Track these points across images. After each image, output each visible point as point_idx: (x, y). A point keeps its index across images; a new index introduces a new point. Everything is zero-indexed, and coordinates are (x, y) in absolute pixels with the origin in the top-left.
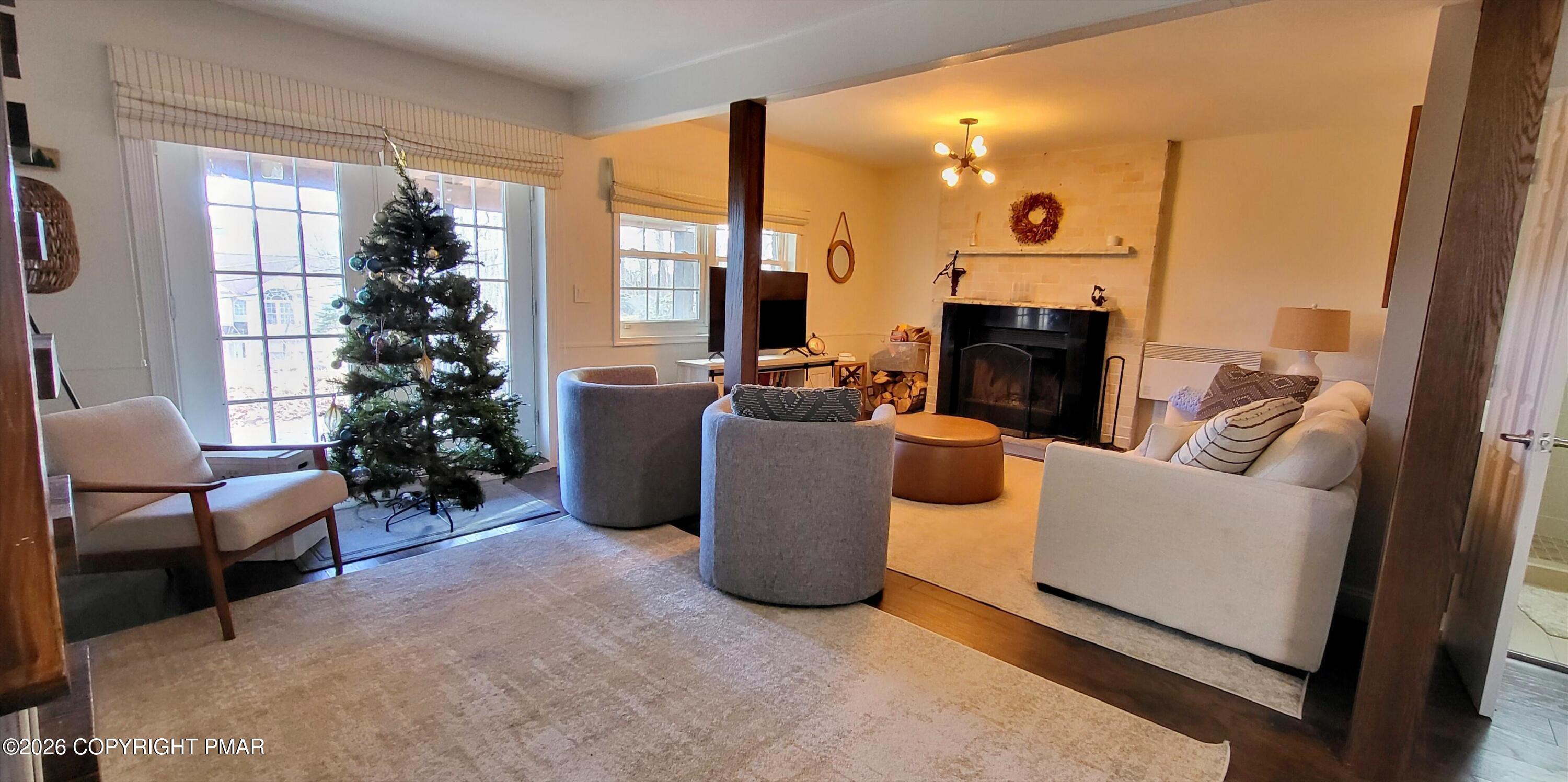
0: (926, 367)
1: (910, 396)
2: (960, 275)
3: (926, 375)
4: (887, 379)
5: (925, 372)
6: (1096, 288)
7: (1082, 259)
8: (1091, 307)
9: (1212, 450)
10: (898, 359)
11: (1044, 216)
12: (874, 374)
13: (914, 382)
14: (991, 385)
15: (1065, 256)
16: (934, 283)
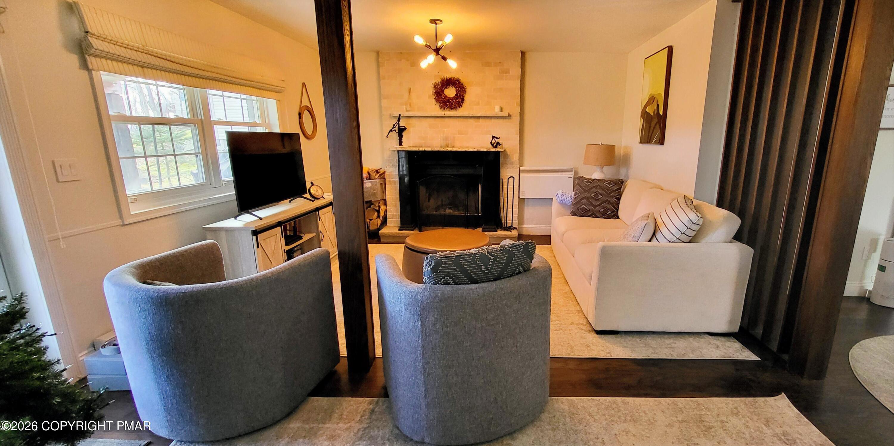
0: (385, 196)
1: (378, 216)
2: (403, 131)
3: (385, 201)
5: (385, 199)
6: (493, 137)
7: (481, 120)
8: (492, 149)
10: (367, 192)
11: (455, 93)
13: (379, 207)
14: (429, 201)
15: (471, 117)
16: (387, 137)
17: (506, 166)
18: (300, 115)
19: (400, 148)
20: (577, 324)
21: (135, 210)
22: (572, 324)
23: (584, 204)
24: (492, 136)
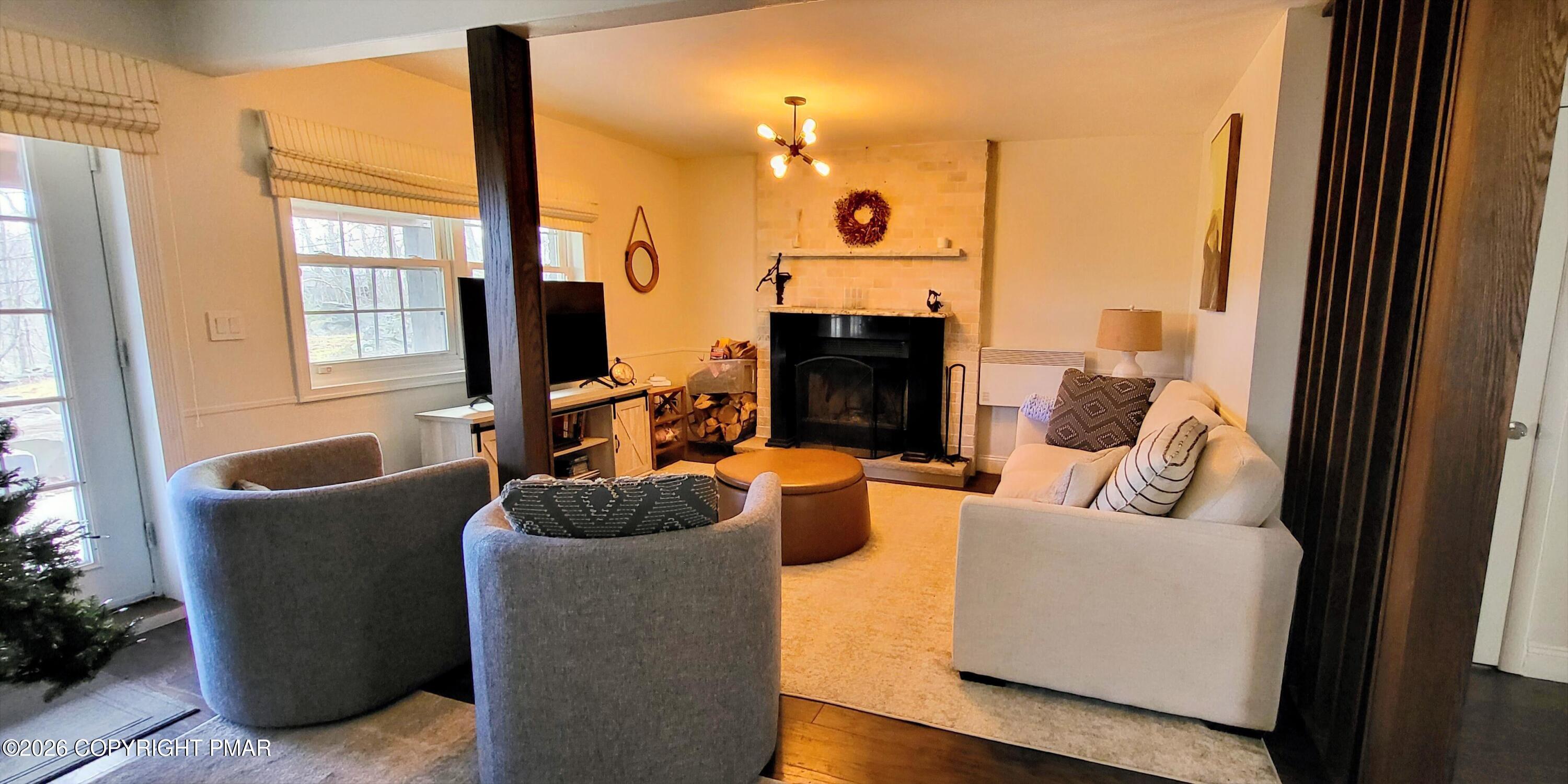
0: (753, 387)
1: (739, 421)
2: (785, 281)
3: (755, 395)
4: (710, 403)
5: (753, 391)
6: (931, 292)
7: (914, 262)
8: (927, 313)
9: (1150, 493)
10: (722, 379)
11: (871, 216)
12: (695, 398)
13: (742, 404)
14: (828, 400)
15: (897, 258)
16: (757, 290)
17: (955, 345)
18: (628, 255)
19: (778, 309)
20: (938, 653)
21: (318, 383)
22: (931, 649)
23: (1069, 424)
24: (930, 291)
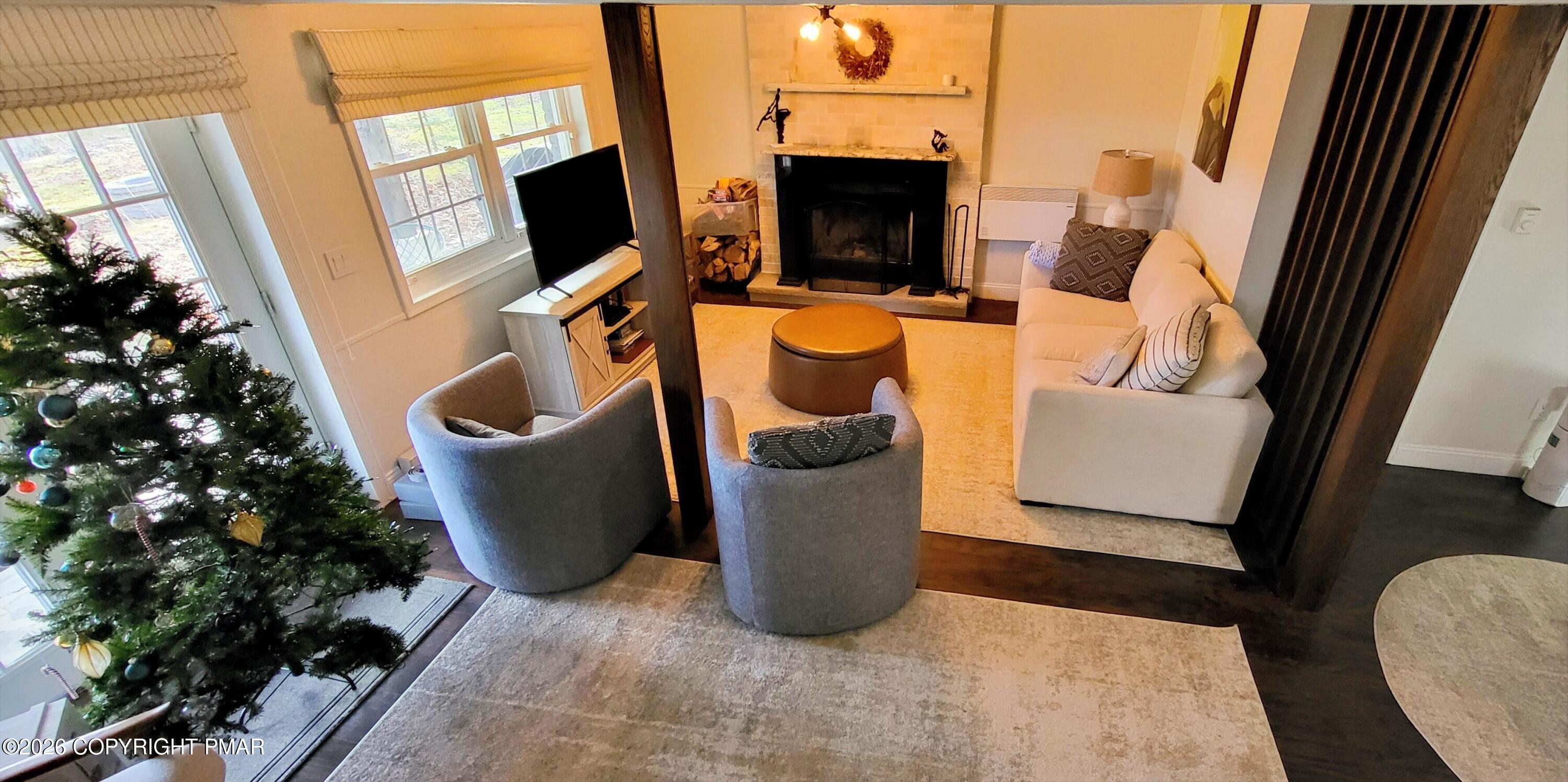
0: (757, 226)
1: (746, 260)
2: (784, 118)
3: (758, 232)
4: (717, 245)
5: (757, 229)
6: (937, 133)
7: (918, 100)
8: (934, 157)
9: (1173, 379)
10: (728, 221)
11: (875, 48)
12: (702, 240)
13: (748, 244)
14: (828, 235)
15: (900, 95)
16: (758, 129)
17: (957, 184)
19: (779, 149)
20: (999, 485)
22: (992, 483)
23: (1072, 271)
24: (935, 131)
